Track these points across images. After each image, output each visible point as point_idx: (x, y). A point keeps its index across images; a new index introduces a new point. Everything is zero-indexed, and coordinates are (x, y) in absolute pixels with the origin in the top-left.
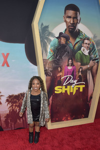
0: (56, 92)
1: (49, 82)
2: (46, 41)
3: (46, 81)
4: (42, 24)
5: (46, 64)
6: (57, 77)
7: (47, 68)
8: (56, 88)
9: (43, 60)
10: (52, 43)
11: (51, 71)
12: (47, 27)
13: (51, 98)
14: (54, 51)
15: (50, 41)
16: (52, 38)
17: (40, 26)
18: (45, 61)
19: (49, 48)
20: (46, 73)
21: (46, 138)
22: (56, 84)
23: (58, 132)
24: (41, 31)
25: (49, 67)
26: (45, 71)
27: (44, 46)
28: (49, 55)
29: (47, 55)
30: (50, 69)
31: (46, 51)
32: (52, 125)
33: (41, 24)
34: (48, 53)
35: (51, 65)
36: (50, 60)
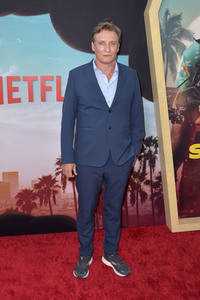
0: (191, 156)
1: (177, 136)
2: (174, 48)
3: (172, 134)
4: (167, 13)
5: (173, 98)
6: (195, 125)
7: (174, 107)
8: (192, 148)
9: (167, 89)
10: (186, 53)
11: (183, 113)
12: (178, 18)
13: (181, 168)
14: (190, 70)
15: (184, 48)
16: (187, 43)
17: (162, 16)
18: (170, 91)
19: (180, 64)
20: (173, 117)
21: (167, 252)
22: (193, 139)
23: (192, 240)
24: (163, 27)
25: (179, 105)
26: (169, 112)
27: (170, 60)
28: (180, 79)
29: (174, 78)
30: (181, 109)
31: (174, 70)
32: (180, 223)
33: (164, 12)
34: (178, 75)
35: (182, 100)
36: (182, 89)
